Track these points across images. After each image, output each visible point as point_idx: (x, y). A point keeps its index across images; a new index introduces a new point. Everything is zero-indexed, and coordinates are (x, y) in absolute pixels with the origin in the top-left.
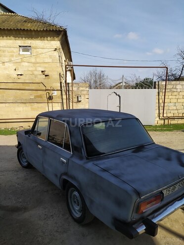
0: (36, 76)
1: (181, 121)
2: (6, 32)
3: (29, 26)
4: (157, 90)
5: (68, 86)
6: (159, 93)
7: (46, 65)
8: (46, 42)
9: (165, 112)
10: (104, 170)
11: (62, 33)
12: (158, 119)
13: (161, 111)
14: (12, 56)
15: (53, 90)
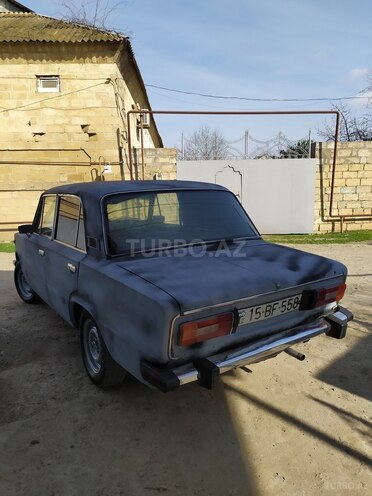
0: (70, 136)
1: (367, 226)
2: (10, 48)
3: (55, 35)
4: (317, 160)
5: (135, 156)
6: (321, 166)
7: (91, 113)
8: (89, 65)
9: (334, 206)
10: (132, 273)
11: (121, 46)
12: (319, 220)
13: (327, 205)
14: (23, 96)
15: (104, 164)
